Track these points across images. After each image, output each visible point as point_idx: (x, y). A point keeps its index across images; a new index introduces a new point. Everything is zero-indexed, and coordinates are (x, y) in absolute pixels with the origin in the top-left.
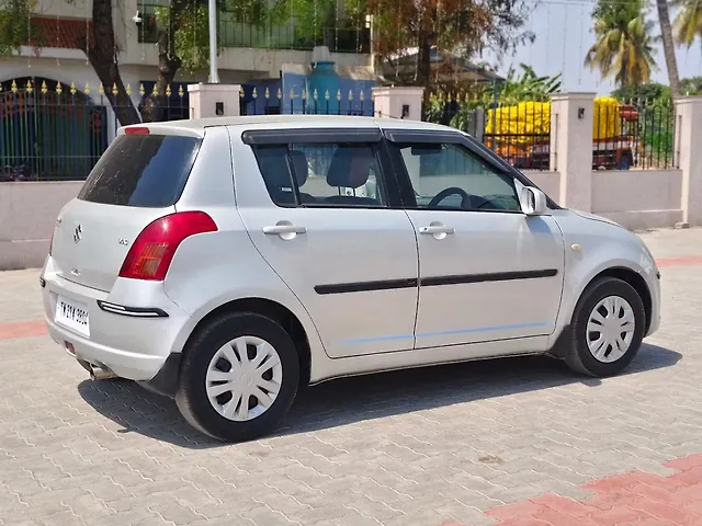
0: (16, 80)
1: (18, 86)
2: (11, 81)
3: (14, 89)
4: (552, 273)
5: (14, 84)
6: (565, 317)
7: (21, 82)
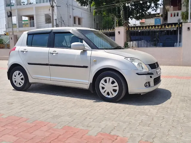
6: (91, 81)
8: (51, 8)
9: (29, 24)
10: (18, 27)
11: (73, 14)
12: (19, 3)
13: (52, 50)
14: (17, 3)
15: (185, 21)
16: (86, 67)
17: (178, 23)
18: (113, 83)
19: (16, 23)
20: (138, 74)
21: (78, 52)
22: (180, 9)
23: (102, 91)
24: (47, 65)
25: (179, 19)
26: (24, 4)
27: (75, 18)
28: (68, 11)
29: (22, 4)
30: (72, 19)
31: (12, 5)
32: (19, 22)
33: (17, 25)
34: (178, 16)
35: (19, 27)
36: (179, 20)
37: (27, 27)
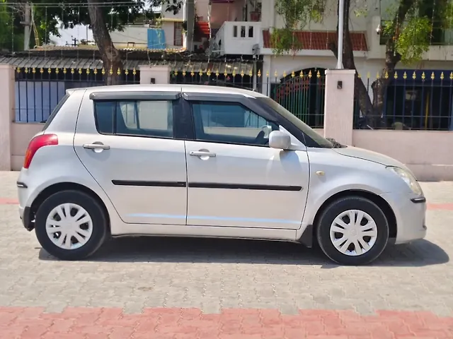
0: (303, 71)
1: (304, 74)
2: (300, 71)
3: (301, 76)
4: (298, 189)
5: (302, 73)
6: (309, 219)
7: (306, 71)
13: (194, 146)
15: (279, 52)
17: (254, 57)
20: (414, 201)
22: (256, 17)
23: (336, 243)
24: (180, 185)
25: (254, 46)
34: (251, 35)
36: (256, 48)
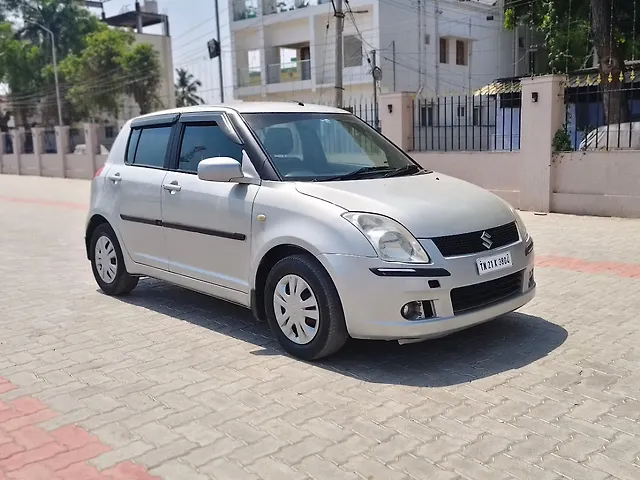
6: (252, 283)
8: (334, 21)
9: (299, 69)
10: (264, 82)
11: (437, 29)
12: (269, 7)
14: (264, 8)
16: (242, 237)
18: (305, 295)
19: (258, 70)
20: (376, 271)
21: (225, 189)
23: (280, 318)
24: (158, 223)
26: (284, 8)
27: (443, 42)
28: (419, 22)
29: (278, 9)
30: (433, 48)
31: (252, 13)
32: (268, 69)
33: (263, 75)
35: (269, 82)
37: (294, 79)
